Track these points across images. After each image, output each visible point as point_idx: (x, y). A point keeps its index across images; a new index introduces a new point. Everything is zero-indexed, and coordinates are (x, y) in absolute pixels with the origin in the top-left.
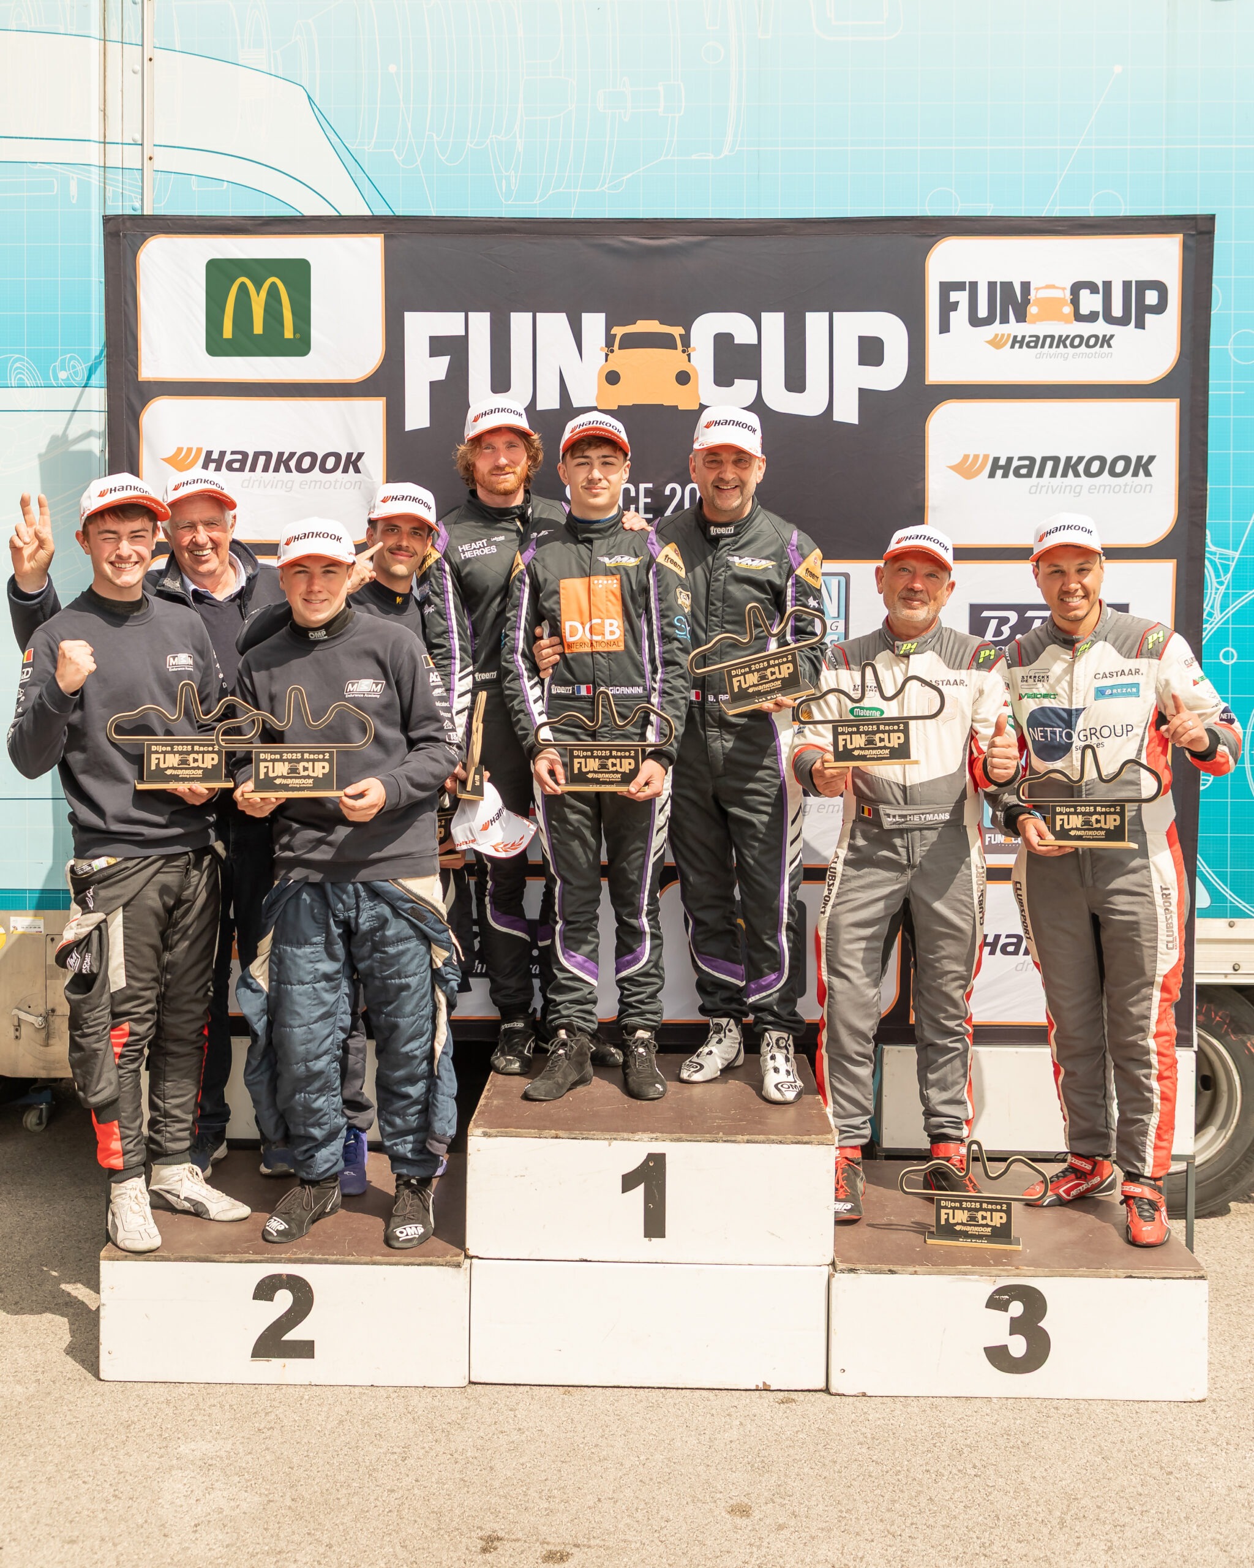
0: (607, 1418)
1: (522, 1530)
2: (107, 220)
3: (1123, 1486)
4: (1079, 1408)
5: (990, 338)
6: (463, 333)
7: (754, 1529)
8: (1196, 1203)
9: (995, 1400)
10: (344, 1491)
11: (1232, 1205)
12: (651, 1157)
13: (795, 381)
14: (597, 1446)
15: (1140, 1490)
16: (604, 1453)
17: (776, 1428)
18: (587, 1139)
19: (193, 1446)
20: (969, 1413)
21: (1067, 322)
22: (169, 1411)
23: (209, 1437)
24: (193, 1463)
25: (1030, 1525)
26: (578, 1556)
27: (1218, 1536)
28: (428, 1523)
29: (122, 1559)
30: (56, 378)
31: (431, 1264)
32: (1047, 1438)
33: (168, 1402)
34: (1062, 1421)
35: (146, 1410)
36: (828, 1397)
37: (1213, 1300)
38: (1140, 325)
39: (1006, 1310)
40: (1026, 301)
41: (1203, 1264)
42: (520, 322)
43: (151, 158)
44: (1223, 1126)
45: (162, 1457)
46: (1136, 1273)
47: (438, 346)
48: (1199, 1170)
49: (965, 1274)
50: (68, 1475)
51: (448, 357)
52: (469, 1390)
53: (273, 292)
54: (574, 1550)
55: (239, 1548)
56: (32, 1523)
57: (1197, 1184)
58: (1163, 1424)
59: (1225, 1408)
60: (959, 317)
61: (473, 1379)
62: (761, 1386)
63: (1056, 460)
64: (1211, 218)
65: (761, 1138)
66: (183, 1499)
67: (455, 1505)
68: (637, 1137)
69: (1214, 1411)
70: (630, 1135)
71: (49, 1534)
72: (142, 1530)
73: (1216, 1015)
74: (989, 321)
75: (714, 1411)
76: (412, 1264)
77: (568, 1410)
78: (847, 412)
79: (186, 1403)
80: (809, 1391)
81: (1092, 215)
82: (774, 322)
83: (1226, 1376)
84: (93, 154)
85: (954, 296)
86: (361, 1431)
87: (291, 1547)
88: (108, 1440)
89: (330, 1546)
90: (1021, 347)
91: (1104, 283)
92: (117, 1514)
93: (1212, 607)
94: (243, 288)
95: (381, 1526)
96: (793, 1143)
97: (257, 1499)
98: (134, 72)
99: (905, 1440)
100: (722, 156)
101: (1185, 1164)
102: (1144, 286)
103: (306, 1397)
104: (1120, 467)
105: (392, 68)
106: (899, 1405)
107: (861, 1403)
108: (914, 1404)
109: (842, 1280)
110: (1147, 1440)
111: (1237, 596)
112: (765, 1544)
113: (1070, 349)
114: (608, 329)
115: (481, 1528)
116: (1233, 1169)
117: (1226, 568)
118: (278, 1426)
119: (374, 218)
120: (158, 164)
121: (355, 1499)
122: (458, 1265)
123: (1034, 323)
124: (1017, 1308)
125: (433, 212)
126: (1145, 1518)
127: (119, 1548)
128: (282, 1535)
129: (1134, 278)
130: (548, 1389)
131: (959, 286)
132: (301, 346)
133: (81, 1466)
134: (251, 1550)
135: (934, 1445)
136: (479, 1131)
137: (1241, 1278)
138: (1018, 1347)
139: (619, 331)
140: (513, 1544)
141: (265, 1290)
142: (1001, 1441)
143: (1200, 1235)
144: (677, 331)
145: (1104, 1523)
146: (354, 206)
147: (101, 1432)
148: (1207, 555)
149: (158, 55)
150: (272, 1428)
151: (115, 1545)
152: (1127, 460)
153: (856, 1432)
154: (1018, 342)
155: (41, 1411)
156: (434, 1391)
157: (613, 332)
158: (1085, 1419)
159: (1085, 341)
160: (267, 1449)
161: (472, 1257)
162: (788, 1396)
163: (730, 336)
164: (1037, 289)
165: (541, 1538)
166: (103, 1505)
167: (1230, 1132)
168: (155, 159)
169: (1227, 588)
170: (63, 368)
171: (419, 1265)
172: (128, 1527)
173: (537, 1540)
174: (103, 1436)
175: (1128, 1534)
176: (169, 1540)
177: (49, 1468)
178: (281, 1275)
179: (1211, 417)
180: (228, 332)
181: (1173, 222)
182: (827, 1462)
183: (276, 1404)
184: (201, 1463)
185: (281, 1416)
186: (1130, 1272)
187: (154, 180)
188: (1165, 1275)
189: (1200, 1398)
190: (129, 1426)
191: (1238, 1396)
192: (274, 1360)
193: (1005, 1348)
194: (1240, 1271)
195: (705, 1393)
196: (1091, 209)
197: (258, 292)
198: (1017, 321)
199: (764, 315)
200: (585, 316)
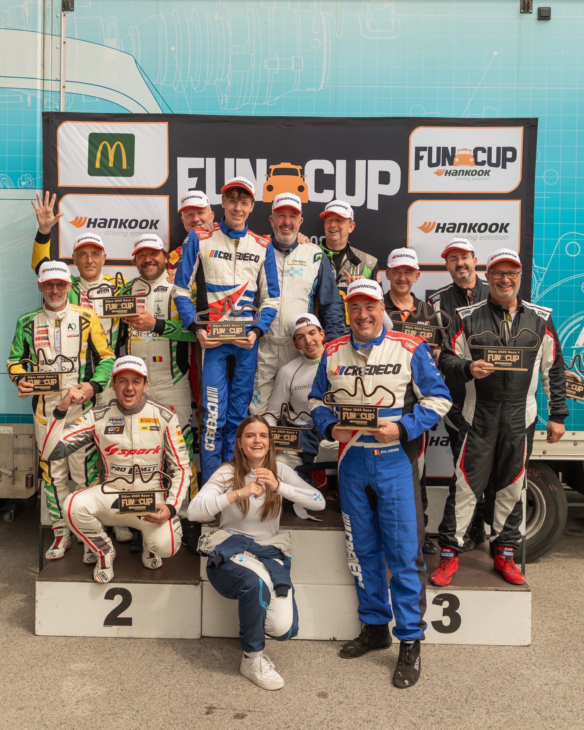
1: (225, 704)
2: (44, 114)
3: (494, 684)
4: (474, 648)
5: (437, 172)
6: (203, 167)
7: (329, 704)
8: (526, 557)
9: (437, 645)
10: (145, 686)
13: (351, 191)
15: (501, 686)
19: (77, 665)
20: (425, 651)
21: (472, 165)
22: (66, 649)
23: (84, 661)
24: (76, 673)
25: (452, 702)
26: (250, 715)
27: (536, 707)
28: (182, 701)
29: (43, 717)
30: (20, 185)
31: (185, 584)
32: (460, 662)
33: (66, 645)
34: (467, 655)
35: (56, 649)
37: (533, 601)
38: (504, 167)
39: (441, 605)
40: (454, 156)
41: (529, 584)
42: (229, 162)
43: (64, 87)
44: (538, 523)
45: (63, 670)
46: (499, 588)
47: (192, 173)
48: (528, 542)
50: (20, 678)
51: (197, 178)
52: (201, 640)
53: (118, 147)
54: (248, 713)
55: (97, 712)
56: (3, 700)
57: (527, 548)
58: (512, 656)
59: (539, 649)
60: (424, 163)
61: (203, 635)
62: (332, 639)
63: (465, 225)
64: (536, 120)
66: (72, 689)
67: (195, 693)
69: (534, 650)
71: (11, 705)
72: (53, 704)
73: (535, 473)
74: (436, 165)
75: (311, 650)
76: (176, 584)
78: (373, 205)
79: (74, 645)
81: (483, 117)
82: (342, 164)
83: (539, 634)
84: (38, 85)
85: (422, 153)
86: (152, 659)
87: (120, 712)
88: (39, 663)
89: (138, 711)
90: (449, 175)
91: (488, 148)
92: (42, 696)
93: (535, 292)
94: (105, 146)
95: (161, 702)
97: (105, 689)
98: (57, 48)
100: (320, 89)
102: (506, 149)
103: (128, 643)
104: (494, 228)
105: (173, 48)
106: (394, 647)
110: (504, 663)
111: (546, 288)
112: (333, 710)
113: (471, 176)
114: (268, 166)
115: (206, 703)
116: (542, 542)
117: (541, 275)
118: (115, 656)
119: (164, 115)
121: (149, 690)
122: (197, 584)
123: (456, 165)
124: (446, 604)
125: (190, 113)
126: (504, 699)
127: (43, 712)
128: (116, 706)
129: (502, 146)
131: (424, 149)
132: (129, 172)
133: (26, 674)
134: (102, 713)
137: (546, 590)
138: (446, 621)
139: (273, 167)
140: (220, 710)
141: (110, 595)
142: (439, 664)
143: (528, 571)
144: (299, 168)
145: (485, 701)
146: (155, 109)
147: (35, 659)
148: (533, 269)
149: (68, 40)
150: (113, 657)
151: (40, 710)
152: (497, 225)
154: (448, 173)
155: (8, 649)
156: (186, 641)
157: (270, 168)
159: (478, 173)
160: (110, 667)
161: (203, 581)
163: (322, 171)
164: (459, 150)
165: (233, 708)
166: (35, 692)
167: (541, 526)
168: (66, 87)
169: (542, 284)
170: (24, 180)
171: (179, 584)
172: (47, 702)
173: (231, 709)
174: (36, 661)
175: (496, 706)
176: (65, 708)
177: (11, 675)
178: (117, 588)
179: (535, 208)
180: (98, 165)
181: (519, 121)
182: (362, 673)
183: (114, 646)
184: (80, 673)
185: (117, 652)
186: (497, 588)
187: (66, 97)
188: (512, 590)
189: (528, 644)
190: (48, 656)
191: (545, 643)
192: (114, 627)
193: (441, 621)
194: (545, 587)
195: (307, 642)
196: (483, 115)
197: (112, 148)
198: (450, 165)
199: (337, 161)
200: (258, 161)
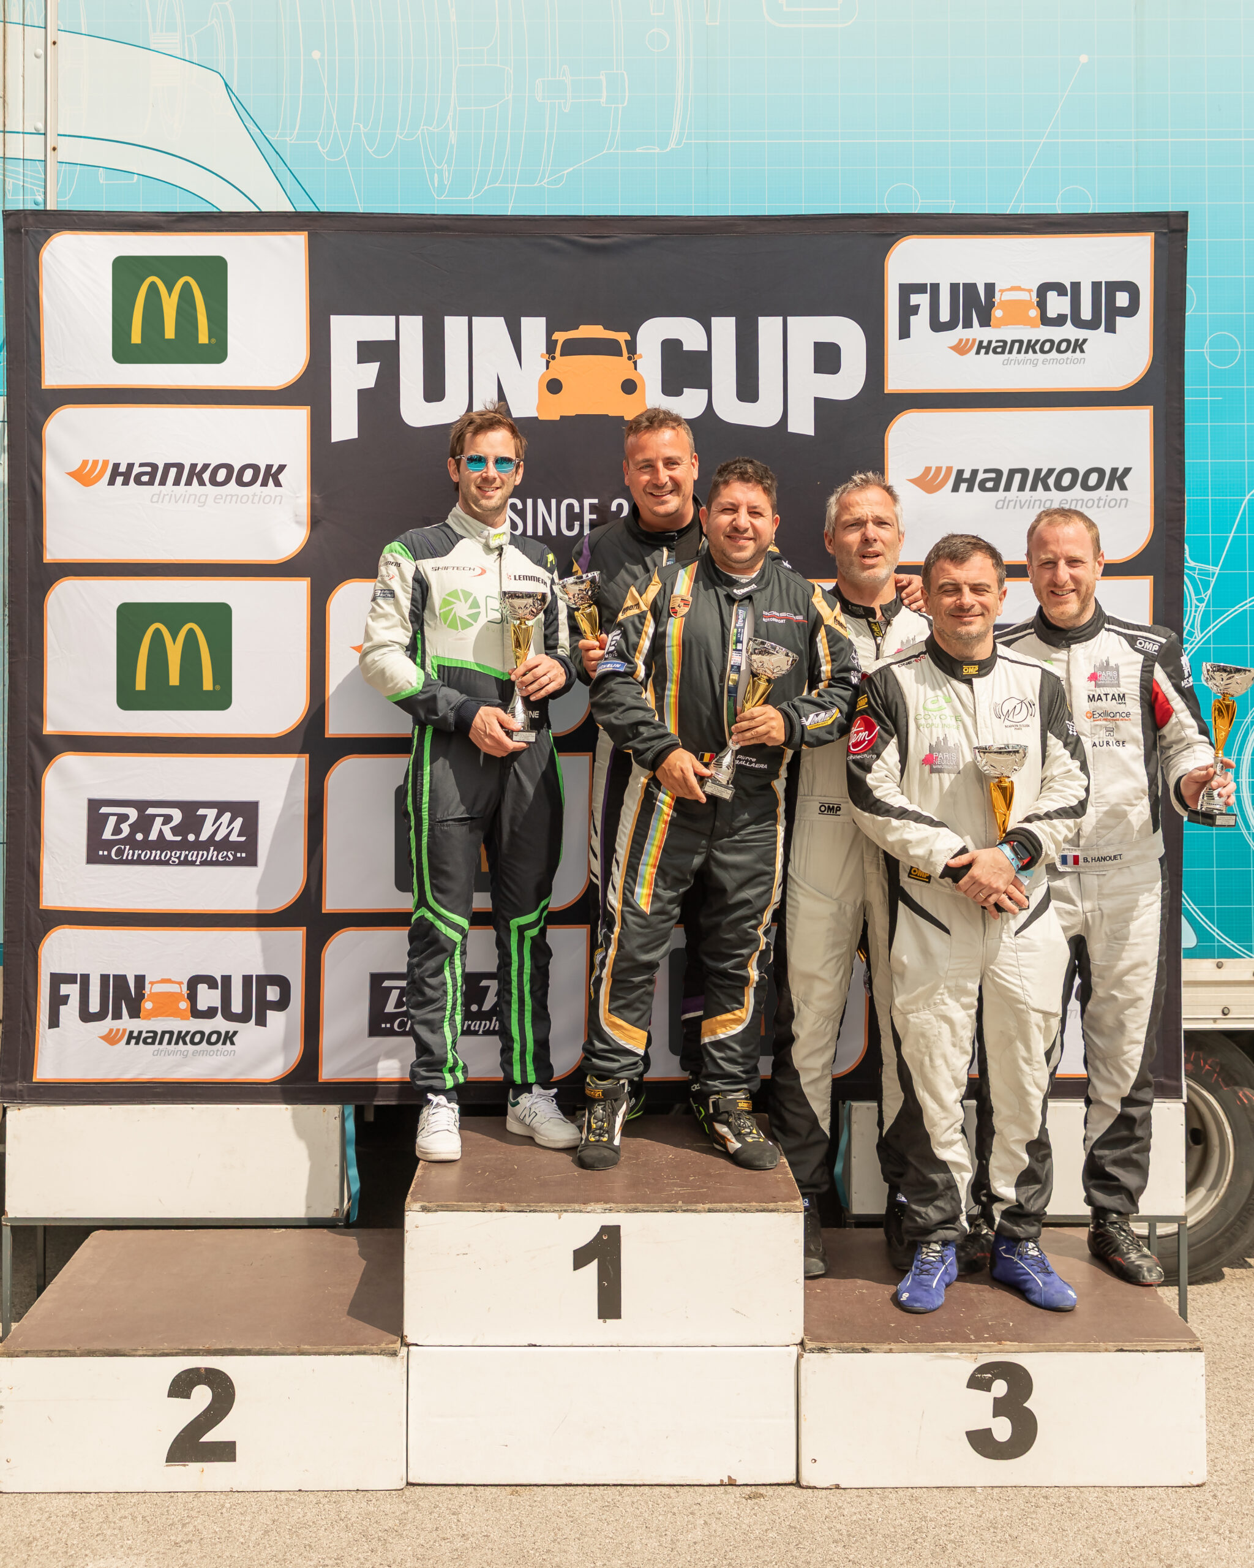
0: (559, 1520)
2: (7, 215)
4: (1071, 1495)
5: (954, 342)
6: (394, 338)
8: (1190, 1268)
9: (979, 1490)
11: (1226, 1270)
12: (604, 1229)
13: (748, 390)
14: (548, 1551)
16: (557, 1559)
17: (744, 1526)
18: (535, 1211)
20: (952, 1504)
21: (1034, 326)
22: (75, 1525)
23: (120, 1553)
31: (364, 1353)
32: (1037, 1530)
33: (74, 1515)
34: (1052, 1511)
35: (48, 1524)
36: (799, 1491)
37: (1210, 1375)
38: (1111, 328)
39: (990, 1391)
40: (991, 304)
41: (1198, 1335)
42: (454, 326)
43: (54, 149)
44: (1214, 1187)
46: (1127, 1345)
47: (367, 351)
48: (1192, 1231)
49: (944, 1350)
51: (378, 364)
52: (407, 1493)
57: (1190, 1247)
58: (1161, 1512)
59: (1227, 1493)
60: (920, 322)
61: (411, 1480)
62: (726, 1481)
63: (1025, 472)
64: (1184, 215)
65: (724, 1205)
68: (589, 1208)
69: (1215, 1496)
70: (582, 1206)
73: (1205, 1063)
74: (951, 326)
75: (675, 1510)
76: (344, 1353)
77: (516, 1513)
78: (802, 423)
79: (93, 1515)
80: (778, 1485)
81: (1059, 212)
82: (725, 327)
83: (1226, 1457)
85: (915, 299)
86: (288, 1542)
90: (987, 353)
91: (1072, 284)
93: (1192, 626)
94: (153, 287)
96: (758, 1211)
98: (37, 56)
99: (884, 1536)
100: (668, 150)
101: (1176, 1225)
103: (228, 1505)
104: (1093, 479)
105: (316, 55)
106: (876, 1498)
107: (835, 1497)
108: (893, 1496)
109: (812, 1360)
110: (1144, 1530)
111: (1217, 615)
113: (1040, 355)
114: (549, 335)
116: (1226, 1230)
117: (1206, 584)
118: (197, 1539)
119: (297, 215)
120: (62, 155)
122: (394, 1354)
123: (998, 326)
124: (1000, 1388)
125: (360, 208)
129: (1104, 278)
130: (494, 1489)
131: (920, 288)
132: (216, 352)
135: (916, 1541)
136: (417, 1206)
137: (1239, 1350)
138: (1002, 1430)
139: (560, 337)
141: (181, 1387)
143: (1193, 1303)
144: (622, 337)
146: (276, 202)
148: (1186, 571)
149: (62, 38)
150: (190, 1541)
152: (1101, 472)
153: (830, 1529)
154: (984, 348)
156: (368, 1494)
157: (553, 338)
158: (1076, 1508)
159: (1055, 346)
161: (408, 1345)
162: (756, 1490)
163: (677, 343)
164: (1002, 291)
167: (1223, 1190)
168: (59, 149)
169: (1208, 605)
171: (351, 1354)
178: (198, 1369)
179: (1188, 424)
180: (136, 338)
181: (1144, 220)
182: (800, 1563)
183: (194, 1513)
185: (200, 1527)
186: (1120, 1345)
187: (58, 172)
188: (1159, 1348)
189: (1200, 1482)
190: (31, 1543)
191: (1240, 1479)
192: (191, 1464)
193: (988, 1431)
194: (1238, 1341)
195: (665, 1490)
196: (1058, 206)
197: (170, 291)
198: (981, 325)
199: (714, 320)
200: (525, 321)
